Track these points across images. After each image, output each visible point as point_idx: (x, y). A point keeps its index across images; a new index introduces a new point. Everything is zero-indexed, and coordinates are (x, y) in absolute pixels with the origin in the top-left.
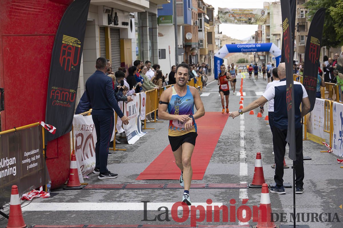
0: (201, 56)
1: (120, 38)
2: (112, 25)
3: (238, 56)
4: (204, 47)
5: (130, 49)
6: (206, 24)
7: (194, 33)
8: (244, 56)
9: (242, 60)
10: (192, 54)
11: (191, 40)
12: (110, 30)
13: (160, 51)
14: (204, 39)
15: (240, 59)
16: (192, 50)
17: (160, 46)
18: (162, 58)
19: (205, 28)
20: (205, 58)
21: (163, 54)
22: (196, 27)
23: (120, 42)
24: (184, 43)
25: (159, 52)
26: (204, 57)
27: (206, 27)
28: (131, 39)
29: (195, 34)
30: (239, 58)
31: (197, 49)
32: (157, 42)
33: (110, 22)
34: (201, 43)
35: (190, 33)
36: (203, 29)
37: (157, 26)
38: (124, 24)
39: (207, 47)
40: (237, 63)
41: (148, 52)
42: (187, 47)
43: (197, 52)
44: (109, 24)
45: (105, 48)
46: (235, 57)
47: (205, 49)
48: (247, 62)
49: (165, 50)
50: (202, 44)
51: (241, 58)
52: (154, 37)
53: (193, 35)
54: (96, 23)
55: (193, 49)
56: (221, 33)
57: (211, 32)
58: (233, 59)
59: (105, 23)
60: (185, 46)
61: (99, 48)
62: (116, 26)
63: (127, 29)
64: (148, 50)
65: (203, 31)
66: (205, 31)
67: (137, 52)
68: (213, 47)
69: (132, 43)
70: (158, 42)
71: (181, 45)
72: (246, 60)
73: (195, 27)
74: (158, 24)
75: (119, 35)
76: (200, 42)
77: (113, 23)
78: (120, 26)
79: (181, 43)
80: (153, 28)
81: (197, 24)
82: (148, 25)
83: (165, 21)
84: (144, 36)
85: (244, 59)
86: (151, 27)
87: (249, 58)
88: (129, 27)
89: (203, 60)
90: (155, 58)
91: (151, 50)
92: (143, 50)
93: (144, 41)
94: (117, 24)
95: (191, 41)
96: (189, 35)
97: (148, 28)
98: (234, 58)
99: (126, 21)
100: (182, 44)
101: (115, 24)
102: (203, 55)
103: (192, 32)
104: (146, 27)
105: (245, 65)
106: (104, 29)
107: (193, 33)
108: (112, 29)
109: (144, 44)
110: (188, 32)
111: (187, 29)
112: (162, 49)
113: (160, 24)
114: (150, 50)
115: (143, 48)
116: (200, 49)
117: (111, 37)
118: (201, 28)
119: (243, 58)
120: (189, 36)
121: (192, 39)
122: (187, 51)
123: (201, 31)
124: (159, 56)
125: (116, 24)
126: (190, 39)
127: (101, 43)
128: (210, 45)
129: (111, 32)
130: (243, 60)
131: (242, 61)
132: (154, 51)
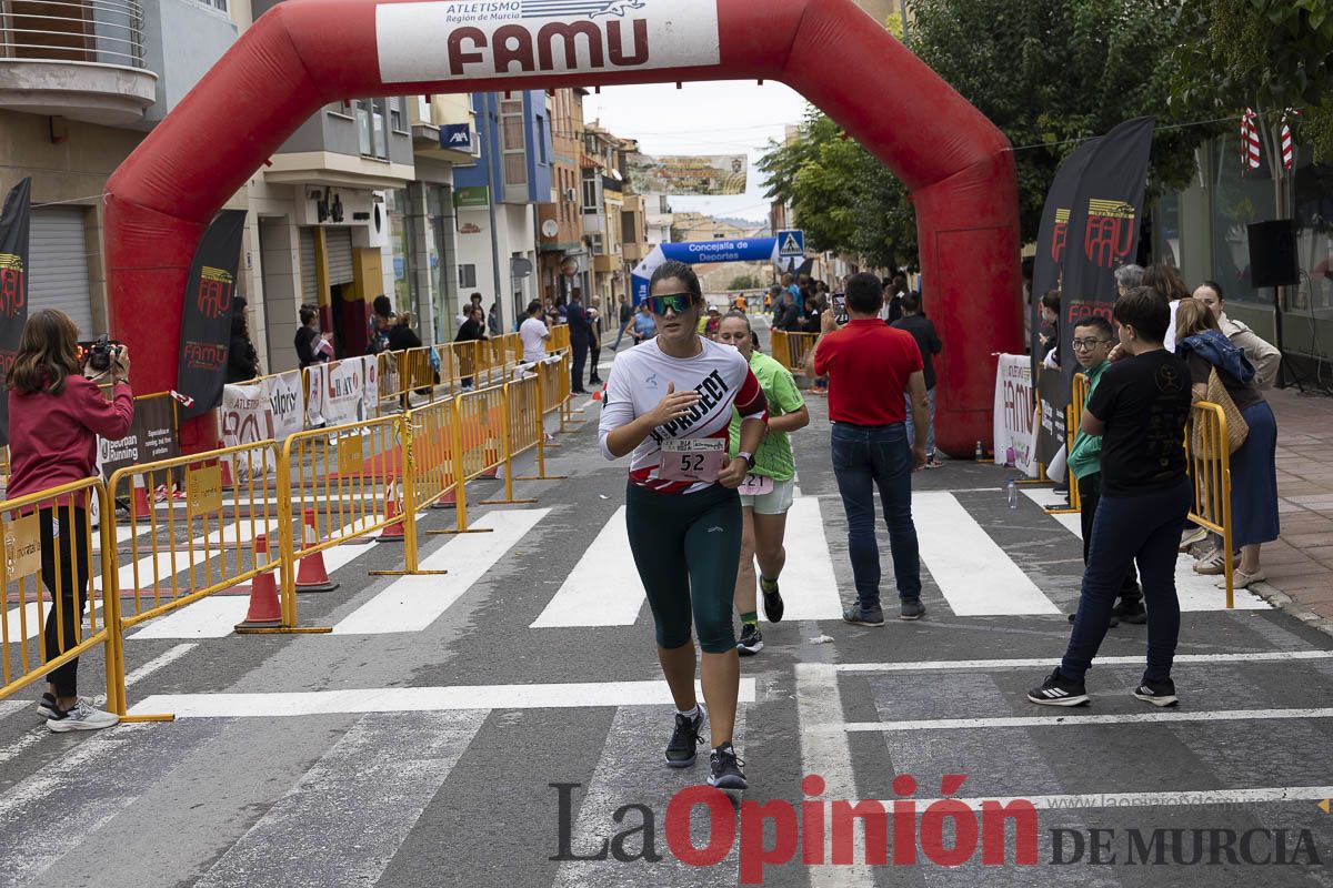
0: (599, 275)
1: (354, 245)
2: (329, 222)
3: (731, 269)
4: (605, 253)
5: (378, 269)
6: (608, 193)
7: (566, 220)
8: (748, 270)
9: (742, 279)
10: (566, 269)
11: (555, 238)
12: (327, 231)
13: (463, 269)
14: (603, 231)
15: (737, 279)
16: (564, 261)
17: (460, 258)
18: (468, 286)
19: (605, 204)
20: (616, 279)
21: (468, 276)
22: (571, 205)
23: (352, 255)
24: (539, 246)
25: (460, 271)
26: (610, 277)
27: (608, 201)
28: (378, 249)
29: (569, 220)
30: (736, 275)
31: (584, 257)
32: (453, 250)
33: (322, 216)
34: (596, 241)
35: (551, 221)
36: (598, 206)
37: (451, 212)
38: (357, 216)
39: (612, 252)
40: (730, 289)
41: (426, 275)
42: (551, 257)
43: (582, 264)
44: (320, 221)
45: (316, 270)
46: (725, 272)
47: (607, 258)
48: (757, 285)
49: (473, 266)
50: (599, 244)
51: (740, 275)
52: (446, 237)
53: (563, 225)
54: (292, 220)
55: (569, 259)
56: (670, 212)
57: (631, 214)
58: (720, 278)
59: (311, 219)
60: (542, 252)
61: (299, 270)
62: (337, 223)
63: (366, 226)
64: (426, 269)
65: (598, 211)
66: (605, 211)
67: (397, 274)
68: (638, 251)
69: (383, 258)
70: (456, 247)
71: (529, 253)
72: (753, 279)
73: (567, 206)
74: (456, 206)
75: (350, 240)
76: (593, 240)
77: (330, 218)
78: (348, 220)
79: (529, 244)
80: (442, 217)
81: (571, 198)
82: (425, 212)
83: (470, 200)
84: (418, 238)
85: (748, 278)
86: (438, 214)
87: (763, 273)
88: (371, 222)
89: (608, 283)
90: (450, 285)
91: (438, 269)
92: (416, 270)
93: (419, 249)
94: (341, 220)
95: (557, 241)
96: (549, 225)
97: (426, 219)
98: (721, 276)
99: (362, 211)
100: (533, 248)
101: (335, 220)
102: (608, 272)
103: (559, 218)
104: (422, 216)
105: (751, 295)
106: (310, 233)
107: (562, 220)
108: (329, 229)
109: (419, 256)
110: (547, 218)
111: (544, 212)
112: (466, 266)
113: (459, 208)
114: (433, 268)
115: (415, 262)
116: (596, 257)
117: (328, 247)
118: (594, 204)
119: (746, 274)
120: (550, 229)
121: (559, 236)
122: (548, 265)
123: (594, 211)
124: (461, 282)
125: (337, 217)
126: (553, 235)
127: (302, 260)
128: (630, 246)
129: (327, 236)
130: (745, 281)
131: (742, 284)
132: (448, 270)
